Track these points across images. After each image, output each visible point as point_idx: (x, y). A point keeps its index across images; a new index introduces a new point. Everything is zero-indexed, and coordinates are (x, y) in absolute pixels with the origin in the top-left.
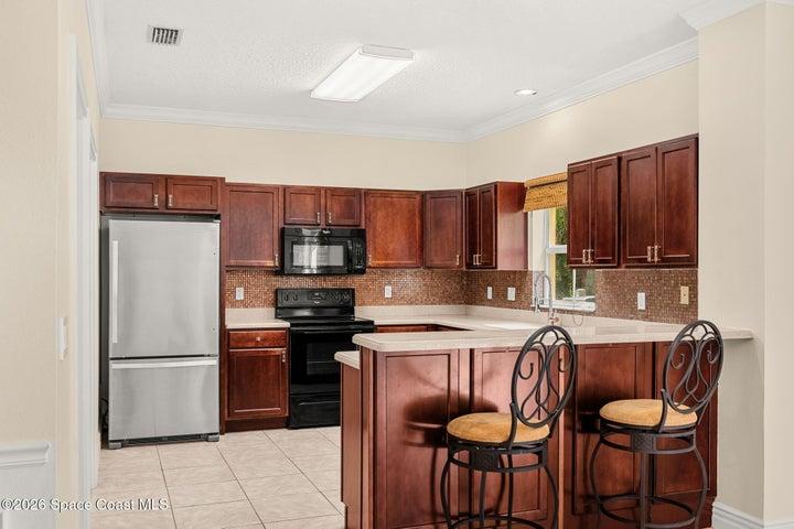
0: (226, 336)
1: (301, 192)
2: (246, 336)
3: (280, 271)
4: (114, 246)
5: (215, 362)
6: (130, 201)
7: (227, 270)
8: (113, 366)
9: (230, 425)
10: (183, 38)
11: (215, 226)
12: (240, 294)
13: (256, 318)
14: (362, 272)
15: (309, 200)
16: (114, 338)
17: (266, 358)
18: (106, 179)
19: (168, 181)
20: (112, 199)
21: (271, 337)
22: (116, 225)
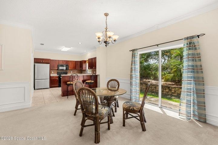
0: (50, 77)
1: (60, 61)
2: (53, 77)
3: (58, 70)
4: (36, 66)
5: (49, 80)
6: (38, 61)
7: (50, 69)
8: (36, 80)
9: (51, 87)
10: (44, 45)
11: (49, 64)
12: (53, 72)
13: (55, 75)
14: (68, 70)
15: (61, 62)
16: (36, 77)
17: (56, 79)
18: (35, 59)
19: (43, 59)
20: (35, 61)
21: (56, 77)
22: (36, 64)
